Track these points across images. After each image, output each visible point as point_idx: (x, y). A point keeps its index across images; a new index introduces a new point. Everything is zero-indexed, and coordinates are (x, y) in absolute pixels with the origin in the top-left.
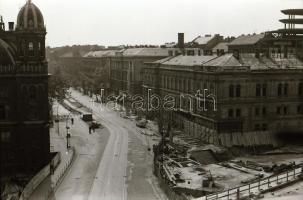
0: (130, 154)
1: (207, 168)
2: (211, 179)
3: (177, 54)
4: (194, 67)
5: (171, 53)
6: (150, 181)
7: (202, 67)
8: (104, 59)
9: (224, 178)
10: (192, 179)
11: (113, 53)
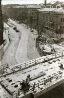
0: (28, 41)
1: (52, 45)
2: (54, 49)
3: (44, 7)
4: (49, 12)
5: (42, 7)
6: (34, 49)
7: (52, 12)
8: (20, 9)
9: (58, 49)
10: (48, 49)
11: (23, 7)
